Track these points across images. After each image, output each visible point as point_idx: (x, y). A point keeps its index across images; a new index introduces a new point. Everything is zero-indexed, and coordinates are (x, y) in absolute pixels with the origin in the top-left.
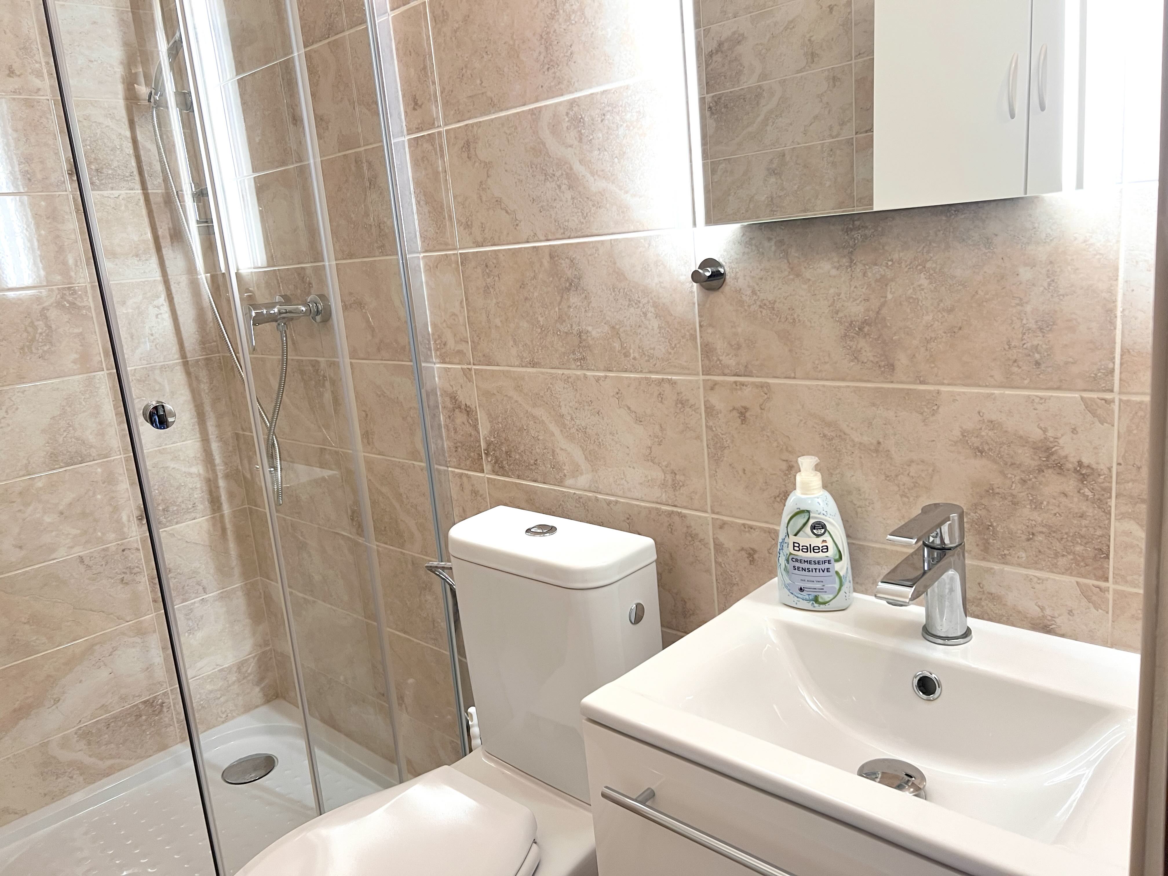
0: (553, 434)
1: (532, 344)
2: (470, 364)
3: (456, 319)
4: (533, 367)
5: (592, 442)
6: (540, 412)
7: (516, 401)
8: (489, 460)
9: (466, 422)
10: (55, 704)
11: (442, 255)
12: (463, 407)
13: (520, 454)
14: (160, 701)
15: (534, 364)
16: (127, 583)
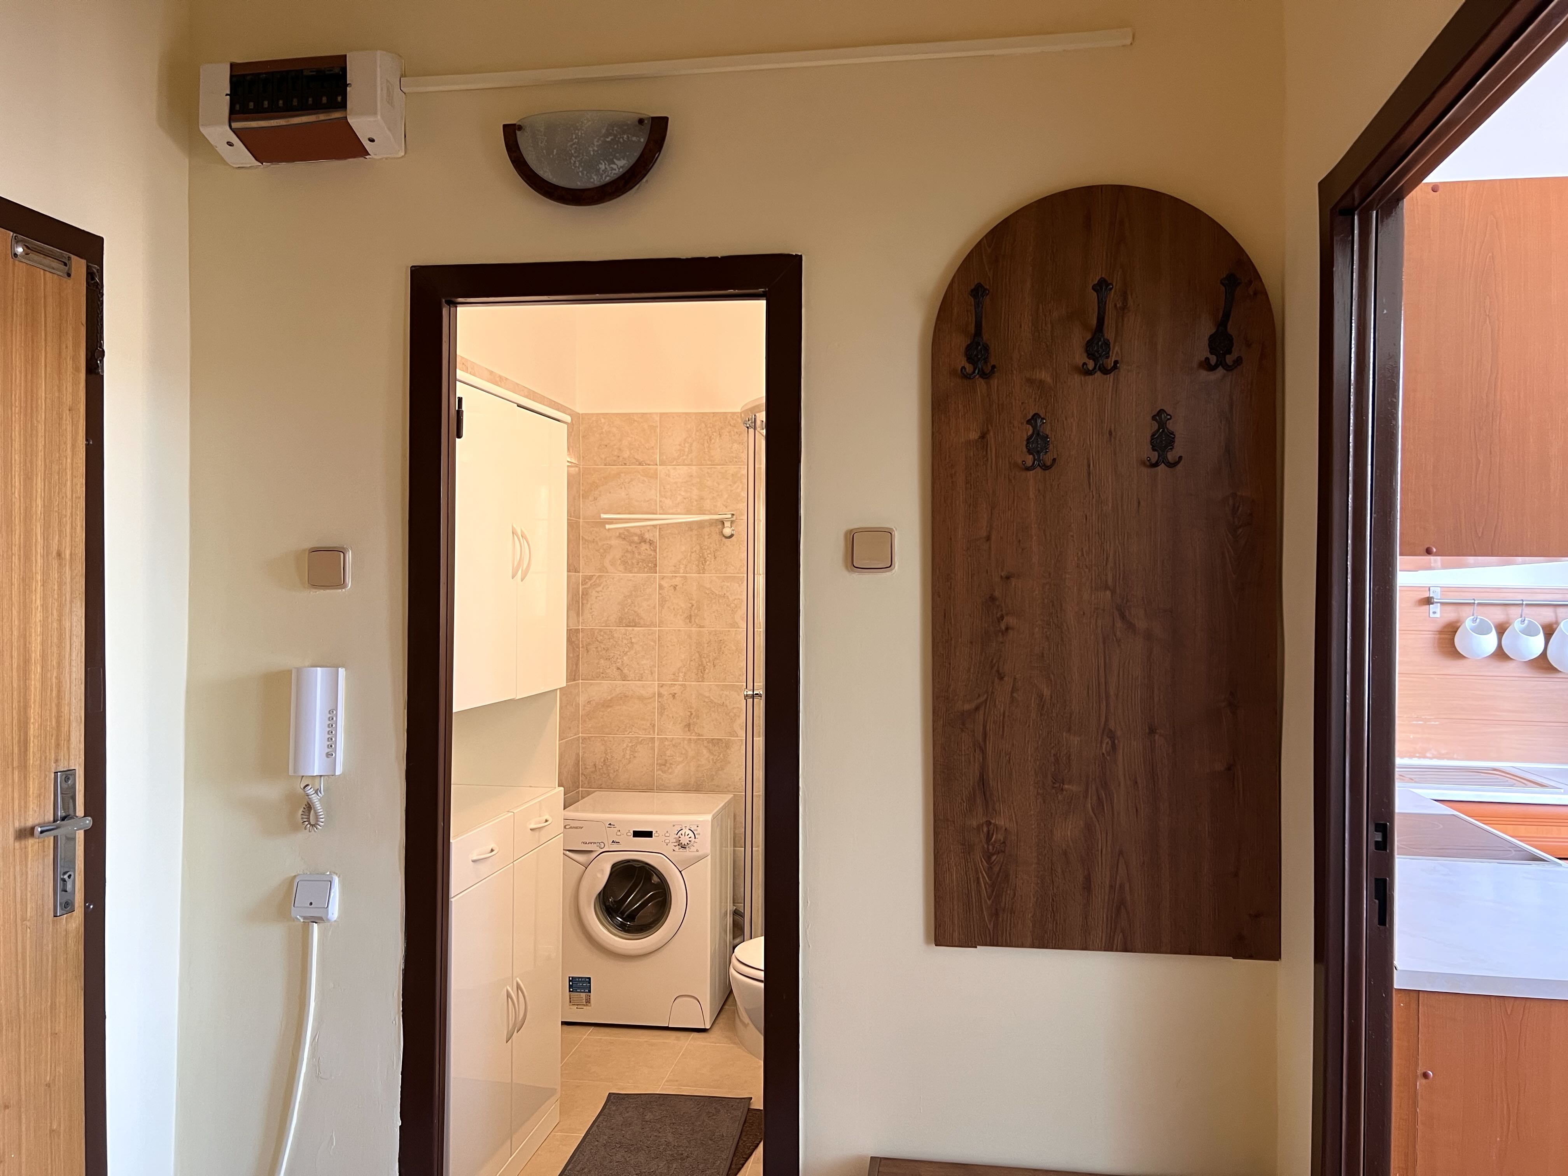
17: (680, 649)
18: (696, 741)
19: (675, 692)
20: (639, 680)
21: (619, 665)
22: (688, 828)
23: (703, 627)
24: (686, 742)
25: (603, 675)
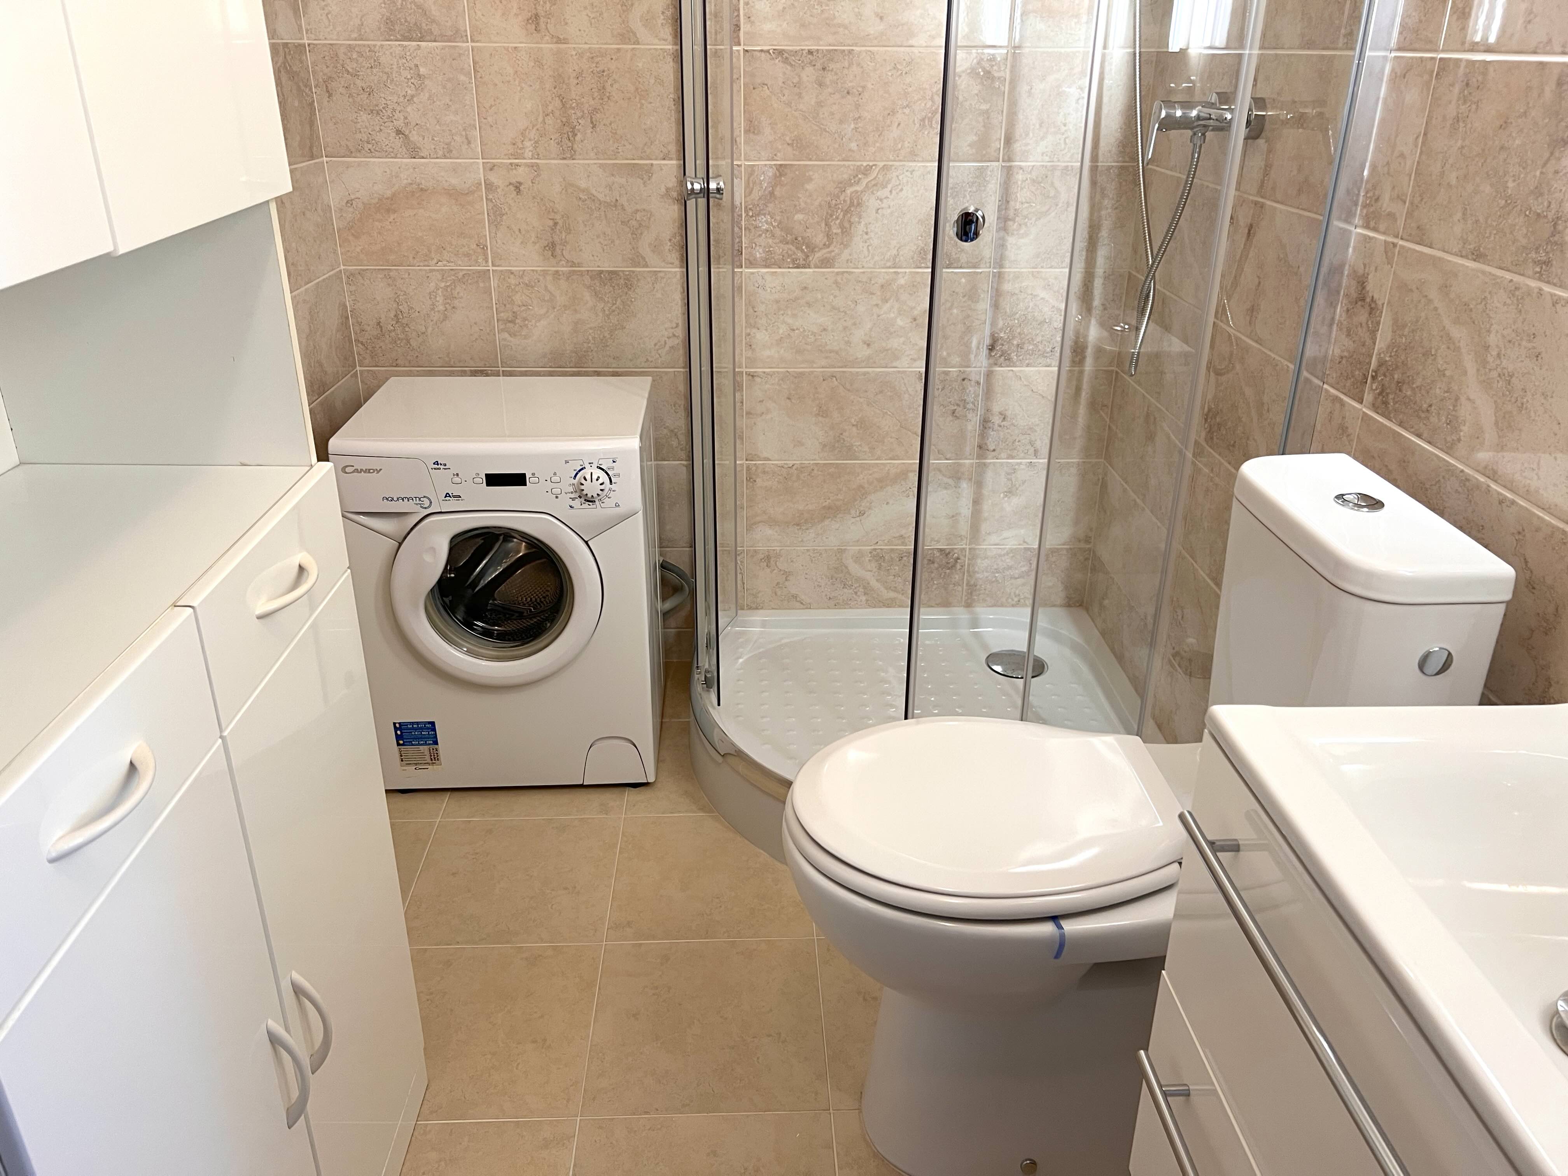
0: (1465, 373)
1: (1486, 222)
2: (1397, 237)
3: (1403, 164)
4: (1475, 260)
5: (1513, 400)
6: (1459, 333)
7: (1436, 309)
8: (1374, 387)
9: (1364, 325)
10: (859, 516)
11: (1416, 58)
12: (1368, 300)
13: (1413, 389)
14: (956, 555)
15: (1478, 256)
16: (957, 418)
17: (522, 88)
18: (569, 276)
19: (519, 179)
20: (445, 157)
21: (400, 123)
22: (595, 465)
23: (565, 41)
24: (549, 278)
25: (370, 146)
